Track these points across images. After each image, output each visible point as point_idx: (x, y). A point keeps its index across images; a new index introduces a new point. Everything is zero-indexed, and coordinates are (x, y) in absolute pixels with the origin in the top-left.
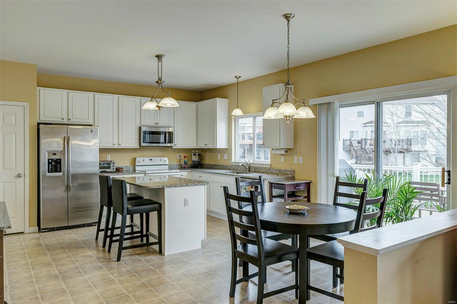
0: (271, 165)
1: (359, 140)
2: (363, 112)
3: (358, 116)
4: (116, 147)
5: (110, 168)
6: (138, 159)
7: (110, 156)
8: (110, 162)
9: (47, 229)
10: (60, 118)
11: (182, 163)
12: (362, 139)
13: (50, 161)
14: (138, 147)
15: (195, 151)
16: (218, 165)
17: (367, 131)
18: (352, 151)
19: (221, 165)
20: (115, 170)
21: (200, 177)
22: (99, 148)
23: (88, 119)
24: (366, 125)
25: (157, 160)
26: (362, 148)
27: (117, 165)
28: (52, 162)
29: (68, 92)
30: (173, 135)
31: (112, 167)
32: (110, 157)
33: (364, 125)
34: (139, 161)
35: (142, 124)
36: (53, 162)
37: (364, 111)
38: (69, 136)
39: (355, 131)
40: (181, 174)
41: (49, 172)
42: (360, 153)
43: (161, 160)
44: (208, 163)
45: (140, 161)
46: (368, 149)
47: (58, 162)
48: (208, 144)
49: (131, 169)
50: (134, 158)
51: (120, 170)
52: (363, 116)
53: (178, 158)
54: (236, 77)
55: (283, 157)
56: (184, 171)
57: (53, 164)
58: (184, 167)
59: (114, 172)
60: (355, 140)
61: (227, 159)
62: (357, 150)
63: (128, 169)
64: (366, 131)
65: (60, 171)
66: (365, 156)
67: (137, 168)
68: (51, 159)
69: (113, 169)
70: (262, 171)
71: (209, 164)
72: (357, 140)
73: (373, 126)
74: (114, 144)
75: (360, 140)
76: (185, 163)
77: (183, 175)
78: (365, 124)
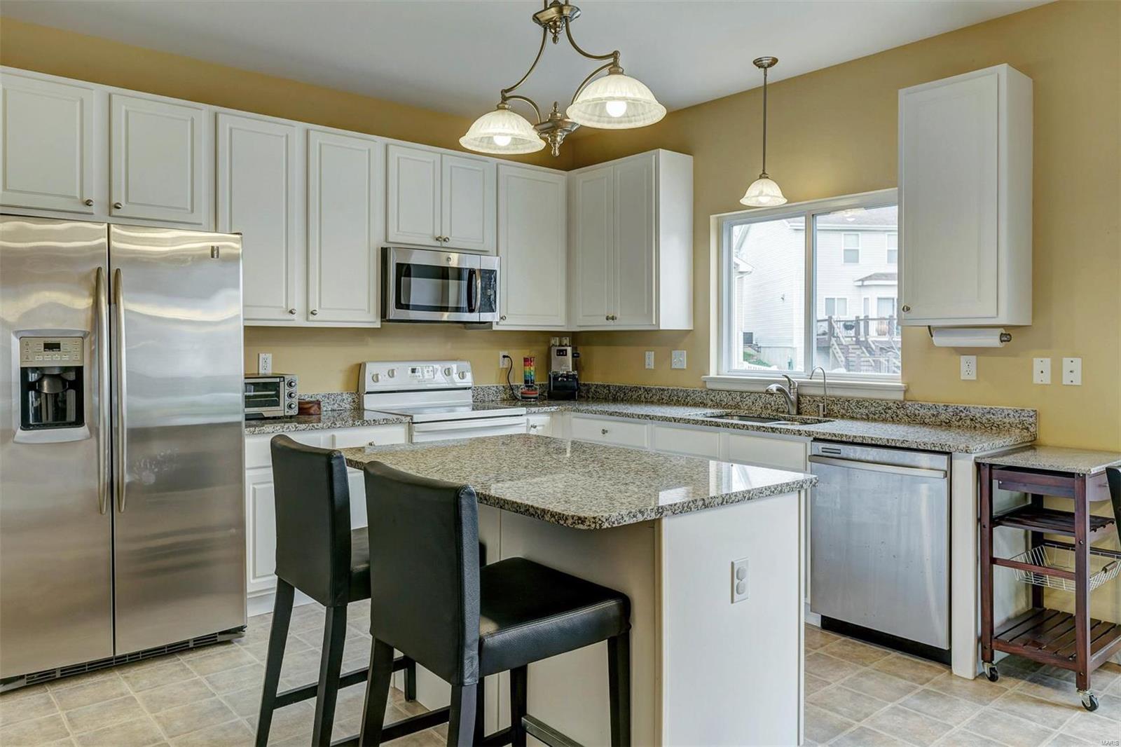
0: (905, 392)
1: (848, 321)
2: (858, 250)
3: (845, 262)
4: (298, 321)
5: (277, 404)
6: (371, 369)
7: (269, 356)
8: (278, 380)
9: (22, 677)
10: (75, 197)
11: (518, 382)
12: (857, 317)
13: (33, 377)
14: (378, 325)
15: (560, 342)
16: (647, 390)
17: (868, 299)
18: (834, 347)
19: (662, 387)
20: (295, 412)
21: (604, 432)
22: (245, 327)
23: (192, 211)
24: (866, 283)
25: (433, 374)
26: (858, 342)
27: (305, 390)
28: (40, 381)
29: (110, 96)
30: (495, 281)
31: (285, 401)
32: (270, 361)
33: (860, 283)
34: (377, 375)
35: (390, 240)
36: (45, 383)
37: (860, 248)
38: (118, 271)
39: (838, 299)
40: (528, 420)
41: (25, 425)
42: (858, 353)
43: (448, 372)
44: (600, 383)
45: (379, 374)
46: (873, 342)
47: (72, 380)
48: (618, 316)
49: (348, 406)
50: (357, 365)
51: (312, 411)
52: (857, 261)
53: (501, 367)
54: (758, 63)
55: (973, 358)
56: (539, 413)
57: (45, 390)
58: (523, 398)
59: (291, 417)
60: (840, 321)
61: (685, 367)
62: (847, 346)
63: (336, 407)
64: (865, 299)
65: (79, 422)
66: (867, 361)
67: (370, 402)
68: (35, 369)
69: (290, 407)
70: (864, 411)
71: (606, 384)
72: (843, 321)
73: (893, 286)
74: (291, 312)
75: (852, 321)
76: (526, 382)
77: (535, 427)
78: (862, 280)
